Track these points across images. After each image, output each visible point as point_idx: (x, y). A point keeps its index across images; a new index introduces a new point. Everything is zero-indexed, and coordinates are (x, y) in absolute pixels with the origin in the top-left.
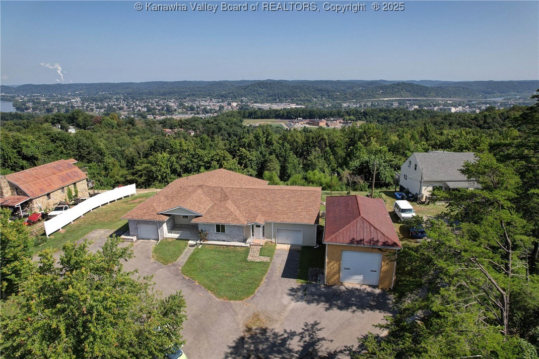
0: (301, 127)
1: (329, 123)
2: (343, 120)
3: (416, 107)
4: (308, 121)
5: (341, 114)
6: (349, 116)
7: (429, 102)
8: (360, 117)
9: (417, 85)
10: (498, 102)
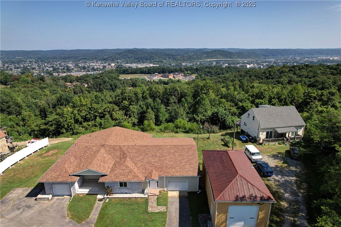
0: (158, 79)
1: (175, 76)
2: (184, 74)
3: (227, 65)
4: (162, 75)
5: (182, 70)
6: (187, 71)
7: (234, 61)
8: (194, 71)
9: (226, 51)
10: (272, 62)
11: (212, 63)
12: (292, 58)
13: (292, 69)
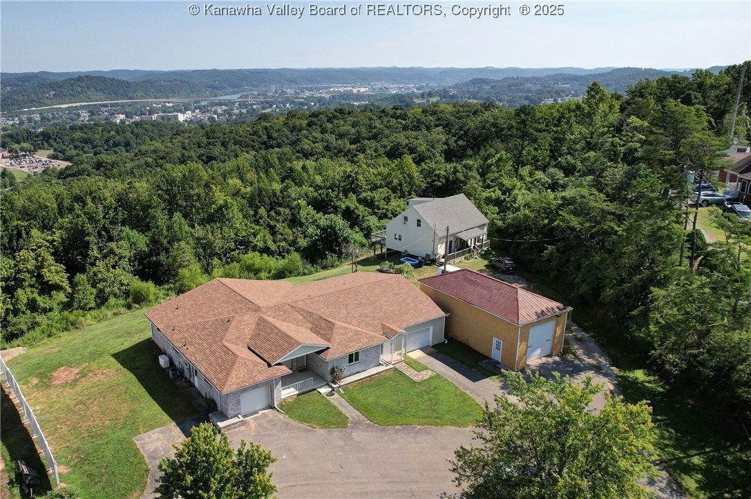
2: (9, 152)
6: (18, 143)
10: (235, 102)
11: (79, 116)
12: (276, 92)
13: (314, 119)
